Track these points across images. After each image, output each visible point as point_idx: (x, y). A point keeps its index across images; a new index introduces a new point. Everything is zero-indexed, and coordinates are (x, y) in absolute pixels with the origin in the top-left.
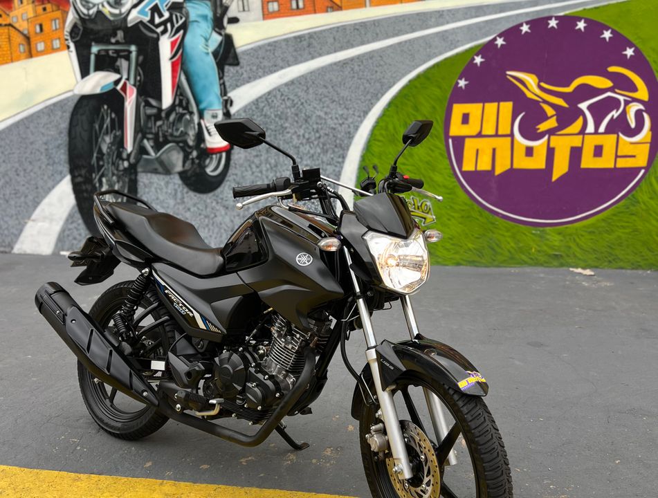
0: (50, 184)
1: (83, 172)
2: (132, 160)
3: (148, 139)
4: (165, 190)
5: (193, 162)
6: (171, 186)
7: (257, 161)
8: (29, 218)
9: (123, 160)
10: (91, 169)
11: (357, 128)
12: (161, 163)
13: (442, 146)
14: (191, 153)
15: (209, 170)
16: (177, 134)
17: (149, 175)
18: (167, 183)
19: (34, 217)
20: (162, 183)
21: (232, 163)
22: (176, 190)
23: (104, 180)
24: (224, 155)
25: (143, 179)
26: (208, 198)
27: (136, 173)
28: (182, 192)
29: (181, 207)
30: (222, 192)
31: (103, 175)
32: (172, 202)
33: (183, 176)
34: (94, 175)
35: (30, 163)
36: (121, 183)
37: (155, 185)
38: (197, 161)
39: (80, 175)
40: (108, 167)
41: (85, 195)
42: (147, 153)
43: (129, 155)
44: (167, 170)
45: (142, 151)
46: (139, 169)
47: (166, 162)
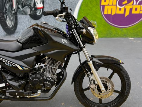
1: (1, 14)
2: (16, 11)
3: (20, 5)
4: (25, 19)
6: (27, 18)
9: (13, 11)
10: (4, 13)
11: (78, 2)
12: (24, 12)
13: (99, 8)
14: (32, 9)
15: (38, 14)
16: (28, 3)
17: (21, 15)
18: (26, 17)
20: (25, 17)
22: (28, 19)
23: (8, 16)
24: (42, 9)
25: (19, 16)
27: (17, 15)
28: (30, 20)
30: (41, 20)
31: (7, 15)
32: (27, 22)
33: (30, 15)
34: (4, 15)
36: (13, 17)
37: (23, 18)
38: (34, 11)
40: (8, 13)
41: (2, 20)
42: (20, 9)
43: (15, 10)
44: (25, 14)
45: (18, 8)
46: (18, 13)
47: (25, 11)
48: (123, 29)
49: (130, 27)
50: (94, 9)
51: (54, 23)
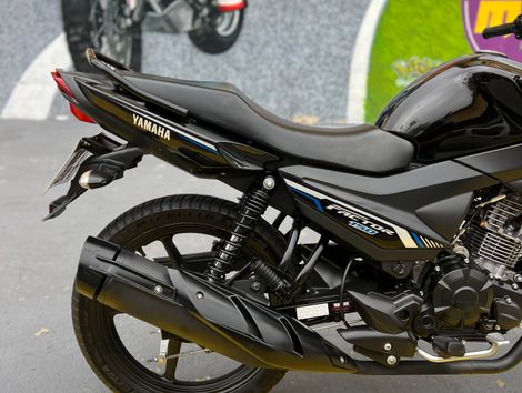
0: (41, 43)
1: (80, 30)
2: (136, 17)
4: (172, 50)
5: (203, 21)
6: (179, 46)
7: (272, 20)
8: (18, 79)
9: (126, 17)
10: (89, 27)
12: (168, 21)
13: (458, 8)
14: (201, 11)
15: (220, 30)
17: (155, 34)
18: (175, 44)
19: (24, 78)
20: (170, 43)
21: (246, 22)
22: (184, 51)
23: (104, 39)
24: (237, 13)
25: (149, 38)
26: (219, 59)
27: (140, 32)
28: (191, 53)
29: (190, 69)
30: (234, 54)
31: (102, 34)
32: (179, 64)
33: (193, 35)
34: (92, 34)
35: (16, 18)
36: (123, 43)
37: (161, 45)
38: (208, 20)
39: (76, 34)
40: (108, 25)
42: (153, 11)
43: (132, 12)
44: (174, 29)
45: (147, 7)
46: (144, 27)
47: (174, 19)
50: (438, 13)
51: (282, 67)
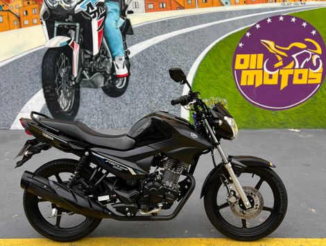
0: (31, 93)
1: (50, 87)
2: (77, 81)
3: (86, 71)
4: (94, 96)
5: (109, 82)
6: (98, 94)
7: (142, 81)
8: (19, 111)
9: (72, 81)
10: (54, 86)
11: (191, 65)
12: (93, 82)
13: (231, 74)
14: (108, 77)
15: (117, 86)
16: (101, 68)
17: (86, 88)
18: (96, 92)
19: (22, 111)
20: (93, 93)
21: (129, 82)
22: (100, 96)
23: (62, 91)
25: (83, 90)
26: (117, 100)
27: (79, 88)
28: (103, 97)
29: (103, 104)
30: (124, 96)
31: (61, 89)
32: (98, 102)
33: (103, 88)
34: (56, 89)
35: (20, 82)
36: (71, 93)
37: (89, 93)
38: (111, 81)
39: (48, 89)
40: (64, 85)
41: (51, 99)
42: (85, 78)
43: (75, 79)
44: (95, 86)
45: (82, 76)
46: (81, 86)
47: (95, 82)
48: (279, 112)
49: (292, 108)
50: (222, 76)
51: (148, 103)
